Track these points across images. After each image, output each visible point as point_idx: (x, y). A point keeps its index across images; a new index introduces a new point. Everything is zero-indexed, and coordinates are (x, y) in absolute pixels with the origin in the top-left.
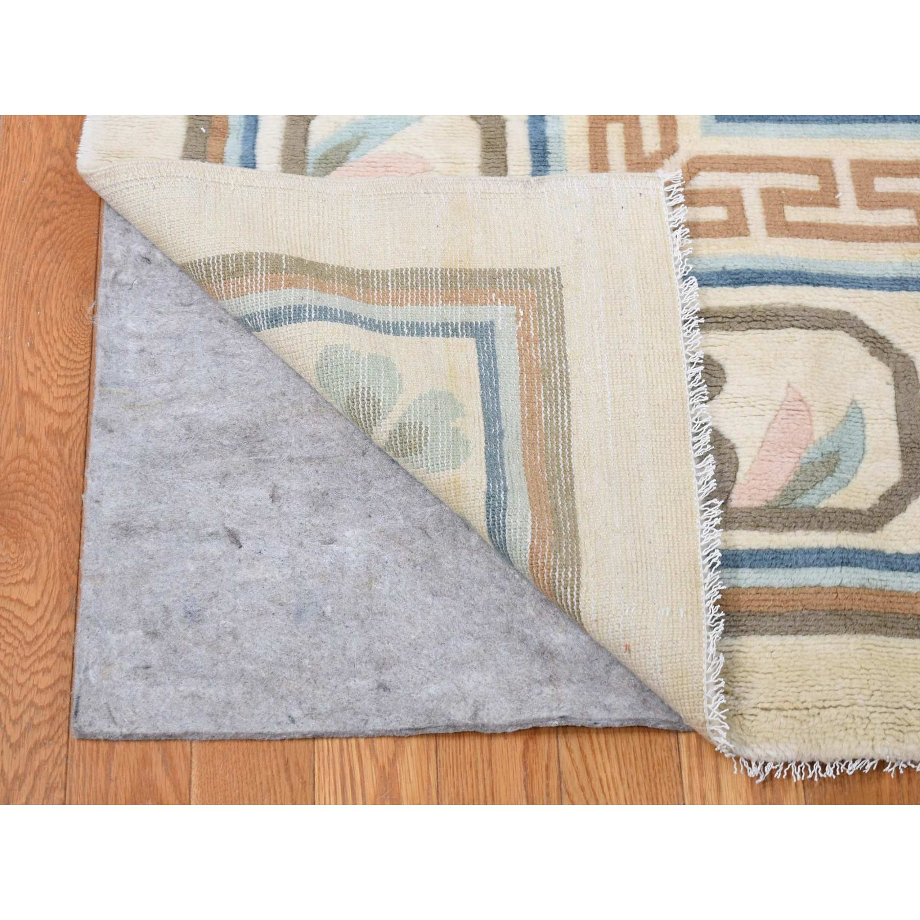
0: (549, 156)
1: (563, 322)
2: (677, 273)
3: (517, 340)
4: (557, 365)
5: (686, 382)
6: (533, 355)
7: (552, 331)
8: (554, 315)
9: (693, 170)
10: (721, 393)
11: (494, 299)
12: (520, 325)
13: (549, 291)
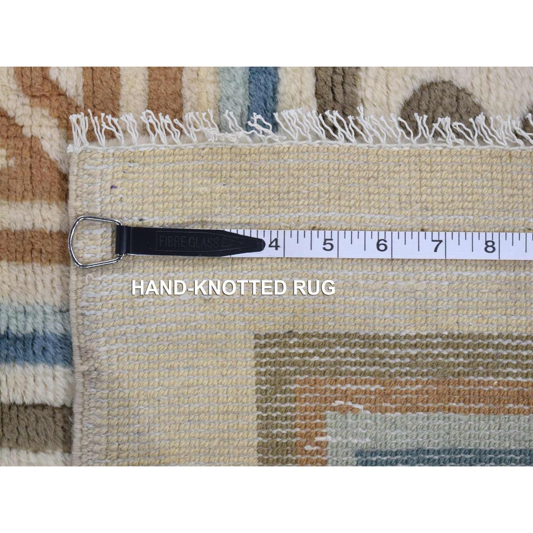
0: (13, 329)
1: (356, 335)
2: (271, 141)
3: (388, 414)
4: (436, 352)
5: (469, 148)
6: (414, 389)
7: (373, 356)
8: (343, 350)
9: (47, 88)
10: (470, 90)
11: (315, 448)
12: (361, 407)
13: (299, 355)
